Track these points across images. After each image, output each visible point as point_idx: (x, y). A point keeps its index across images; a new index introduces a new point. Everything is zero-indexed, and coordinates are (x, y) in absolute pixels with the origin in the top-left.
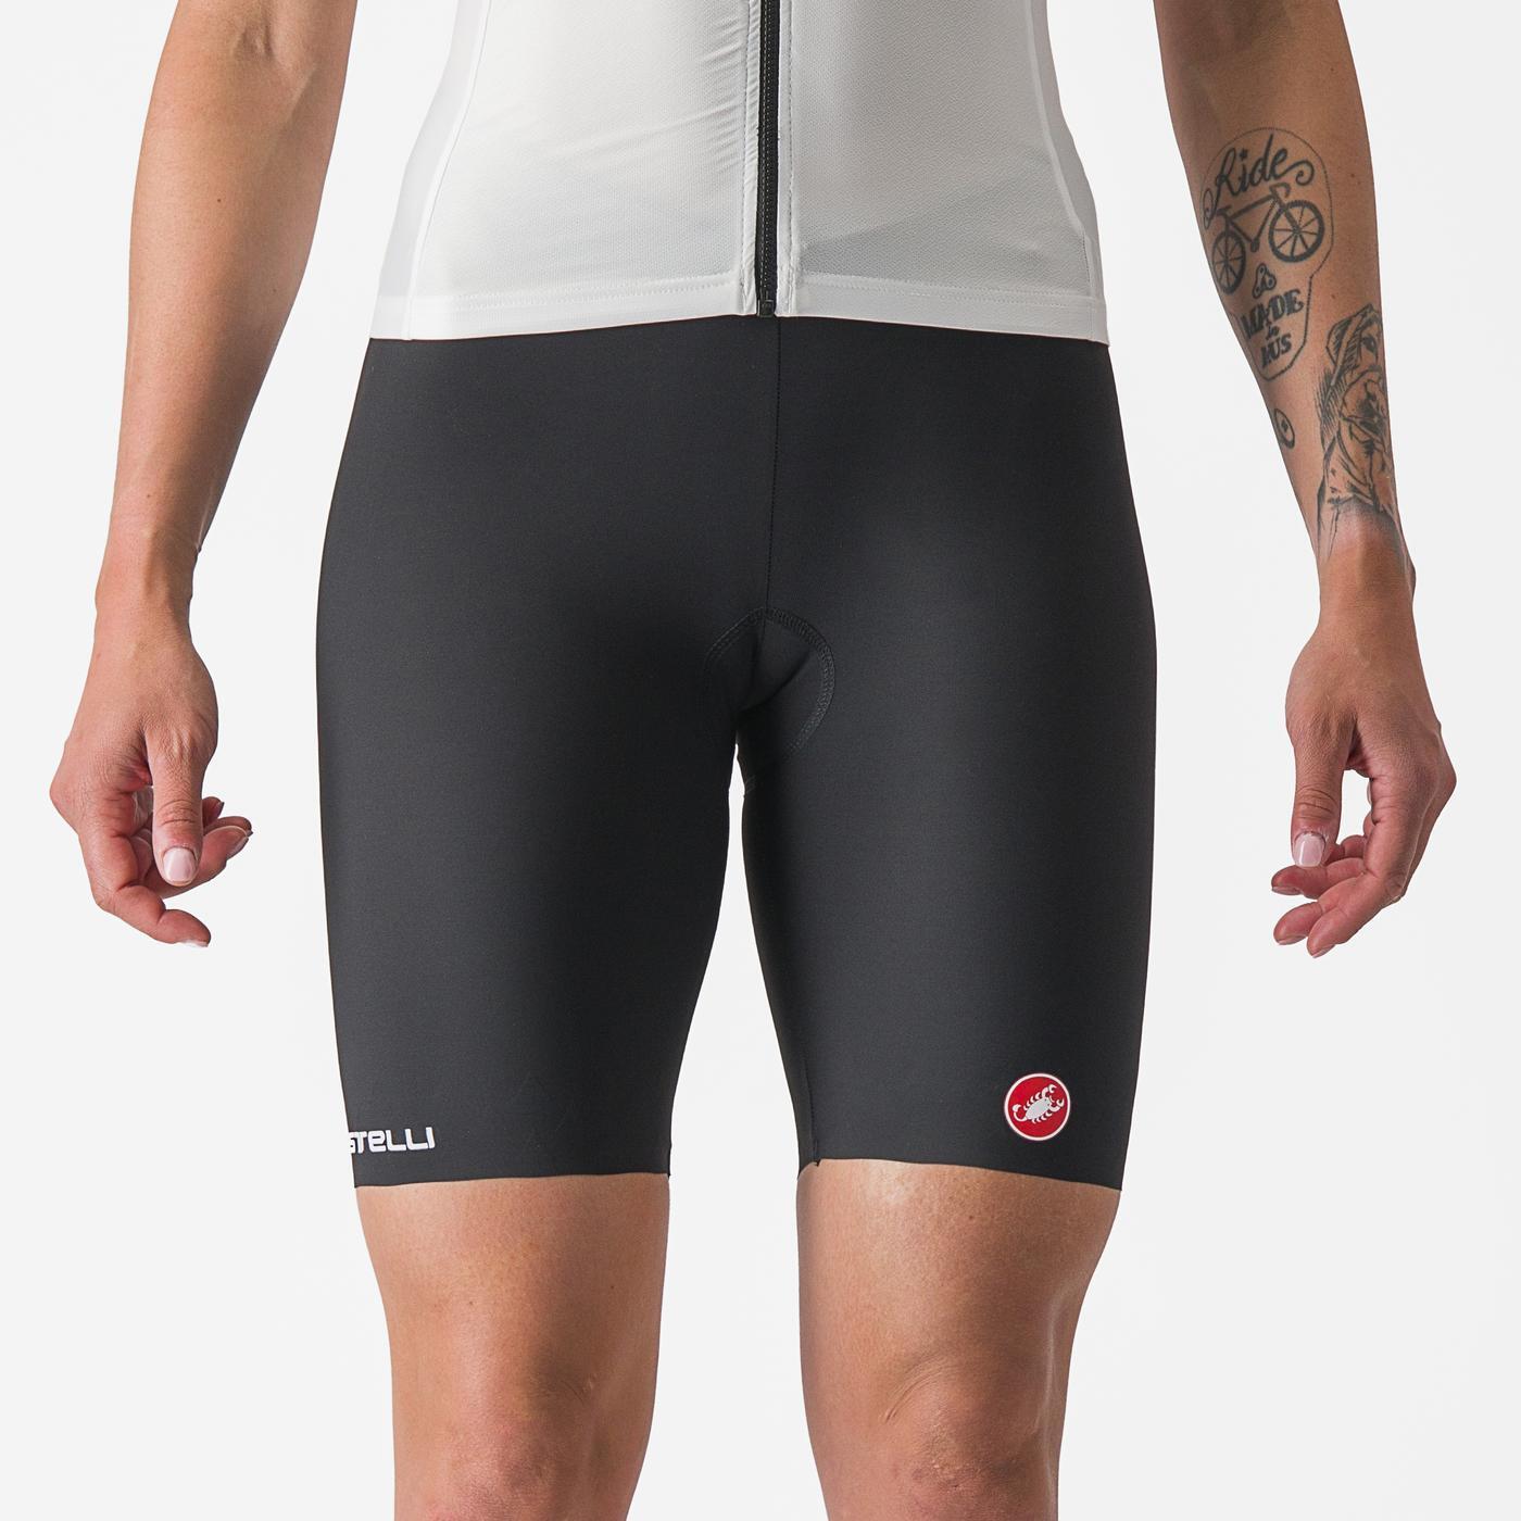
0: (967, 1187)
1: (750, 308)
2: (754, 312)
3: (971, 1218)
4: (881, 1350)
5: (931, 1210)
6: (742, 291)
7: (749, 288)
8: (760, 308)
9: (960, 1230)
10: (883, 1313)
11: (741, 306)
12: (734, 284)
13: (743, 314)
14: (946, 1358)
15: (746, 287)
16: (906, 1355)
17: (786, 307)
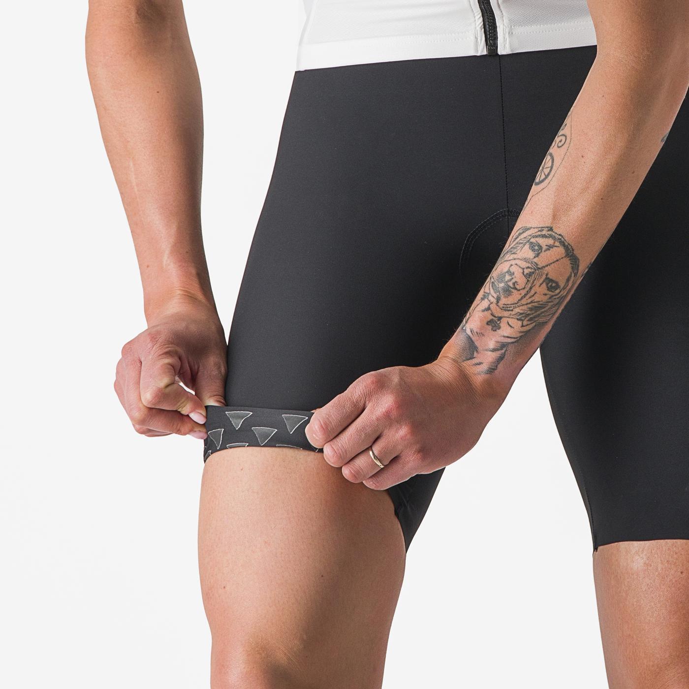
0: (676, 553)
1: (482, 52)
2: (485, 53)
3: (682, 573)
4: (639, 663)
5: (657, 569)
6: (477, 41)
7: (481, 40)
8: (489, 50)
9: (676, 581)
10: (637, 639)
11: (477, 51)
12: (473, 38)
13: (479, 54)
14: (677, 667)
15: (479, 40)
16: (653, 666)
17: (503, 49)
